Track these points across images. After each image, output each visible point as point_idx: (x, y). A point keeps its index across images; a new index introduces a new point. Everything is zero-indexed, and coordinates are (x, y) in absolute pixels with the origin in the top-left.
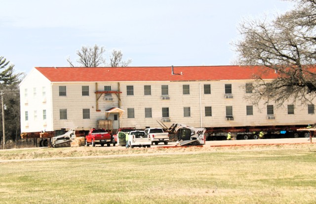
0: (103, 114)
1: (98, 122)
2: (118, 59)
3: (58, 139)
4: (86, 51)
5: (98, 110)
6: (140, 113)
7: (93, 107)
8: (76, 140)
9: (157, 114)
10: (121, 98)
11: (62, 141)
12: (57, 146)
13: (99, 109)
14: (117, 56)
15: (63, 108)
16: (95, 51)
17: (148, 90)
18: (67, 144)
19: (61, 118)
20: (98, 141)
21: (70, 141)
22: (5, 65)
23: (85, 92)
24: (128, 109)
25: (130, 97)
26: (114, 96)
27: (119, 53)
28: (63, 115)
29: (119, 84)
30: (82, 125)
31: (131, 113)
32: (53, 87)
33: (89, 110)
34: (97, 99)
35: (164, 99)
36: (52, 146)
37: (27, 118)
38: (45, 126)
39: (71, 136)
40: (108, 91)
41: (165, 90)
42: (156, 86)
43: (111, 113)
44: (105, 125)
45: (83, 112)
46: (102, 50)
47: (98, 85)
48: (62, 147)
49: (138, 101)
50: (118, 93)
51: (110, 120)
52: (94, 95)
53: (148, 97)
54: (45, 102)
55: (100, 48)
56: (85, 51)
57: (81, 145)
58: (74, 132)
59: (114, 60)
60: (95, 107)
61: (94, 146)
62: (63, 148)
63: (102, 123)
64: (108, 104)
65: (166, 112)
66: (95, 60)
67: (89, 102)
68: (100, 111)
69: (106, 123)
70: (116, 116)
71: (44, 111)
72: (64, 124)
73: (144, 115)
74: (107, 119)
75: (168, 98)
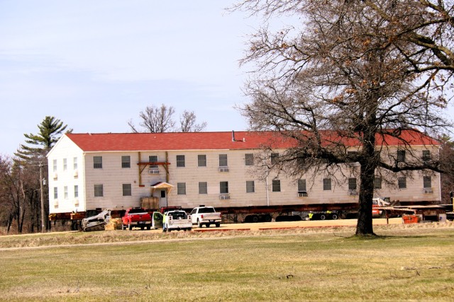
0: (147, 190)
1: (141, 199)
2: (190, 121)
3: (90, 221)
4: (152, 112)
5: (141, 186)
6: (192, 188)
7: (135, 182)
8: (111, 222)
9: (214, 190)
10: (169, 170)
11: (94, 224)
12: (88, 230)
13: (143, 184)
14: (189, 118)
15: (98, 183)
16: (163, 112)
17: (202, 160)
18: (101, 226)
19: (96, 195)
20: (136, 223)
21: (105, 224)
22: (62, 130)
23: (126, 164)
24: (178, 184)
25: (181, 169)
26: (161, 168)
27: (192, 115)
28: (99, 191)
29: (167, 153)
30: (121, 204)
31: (182, 189)
32: (86, 157)
33: (130, 185)
34: (140, 172)
35: (222, 171)
36: (82, 230)
37: (56, 196)
38: (77, 205)
39: (105, 217)
40: (153, 162)
41: (223, 160)
42: (213, 156)
43: (157, 189)
44: (149, 204)
45: (123, 188)
46: (170, 110)
47: (142, 154)
48: (95, 230)
49: (190, 174)
50: (166, 164)
51: (156, 198)
52: (137, 167)
53: (203, 168)
54: (76, 177)
55: (168, 108)
56: (150, 112)
57: (118, 227)
58: (110, 212)
59: (185, 123)
60: (138, 181)
61: (131, 229)
62: (96, 232)
63: (146, 201)
64: (154, 178)
65: (224, 187)
66: (162, 123)
67: (131, 175)
68: (144, 186)
69: (151, 201)
70: (163, 193)
71: (76, 187)
72: (99, 203)
73: (198, 190)
74: (152, 196)
75: (227, 170)
